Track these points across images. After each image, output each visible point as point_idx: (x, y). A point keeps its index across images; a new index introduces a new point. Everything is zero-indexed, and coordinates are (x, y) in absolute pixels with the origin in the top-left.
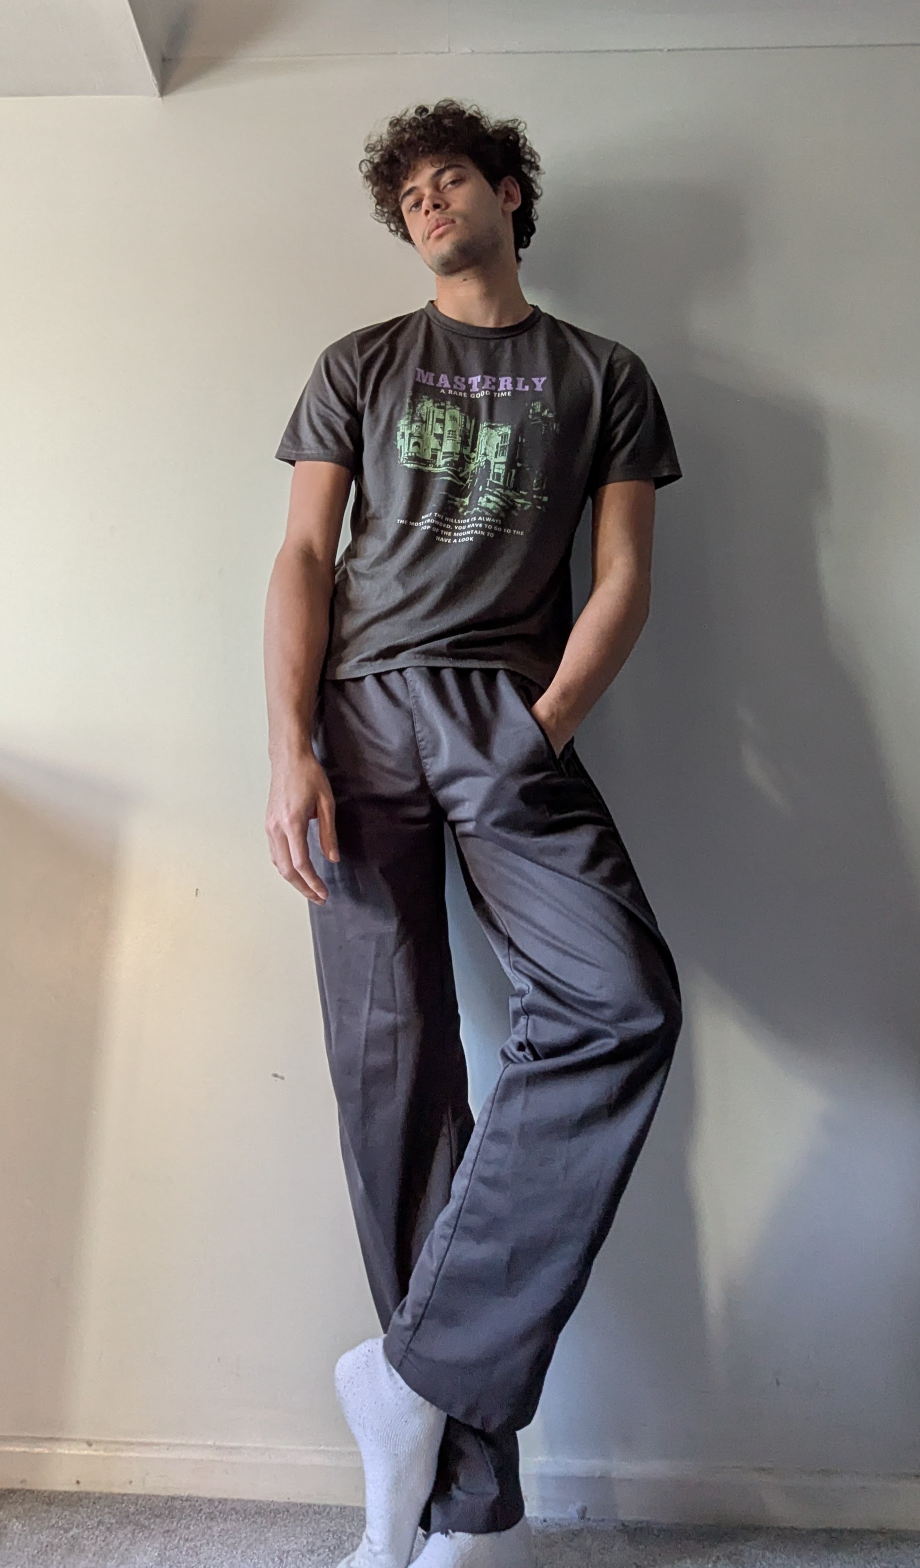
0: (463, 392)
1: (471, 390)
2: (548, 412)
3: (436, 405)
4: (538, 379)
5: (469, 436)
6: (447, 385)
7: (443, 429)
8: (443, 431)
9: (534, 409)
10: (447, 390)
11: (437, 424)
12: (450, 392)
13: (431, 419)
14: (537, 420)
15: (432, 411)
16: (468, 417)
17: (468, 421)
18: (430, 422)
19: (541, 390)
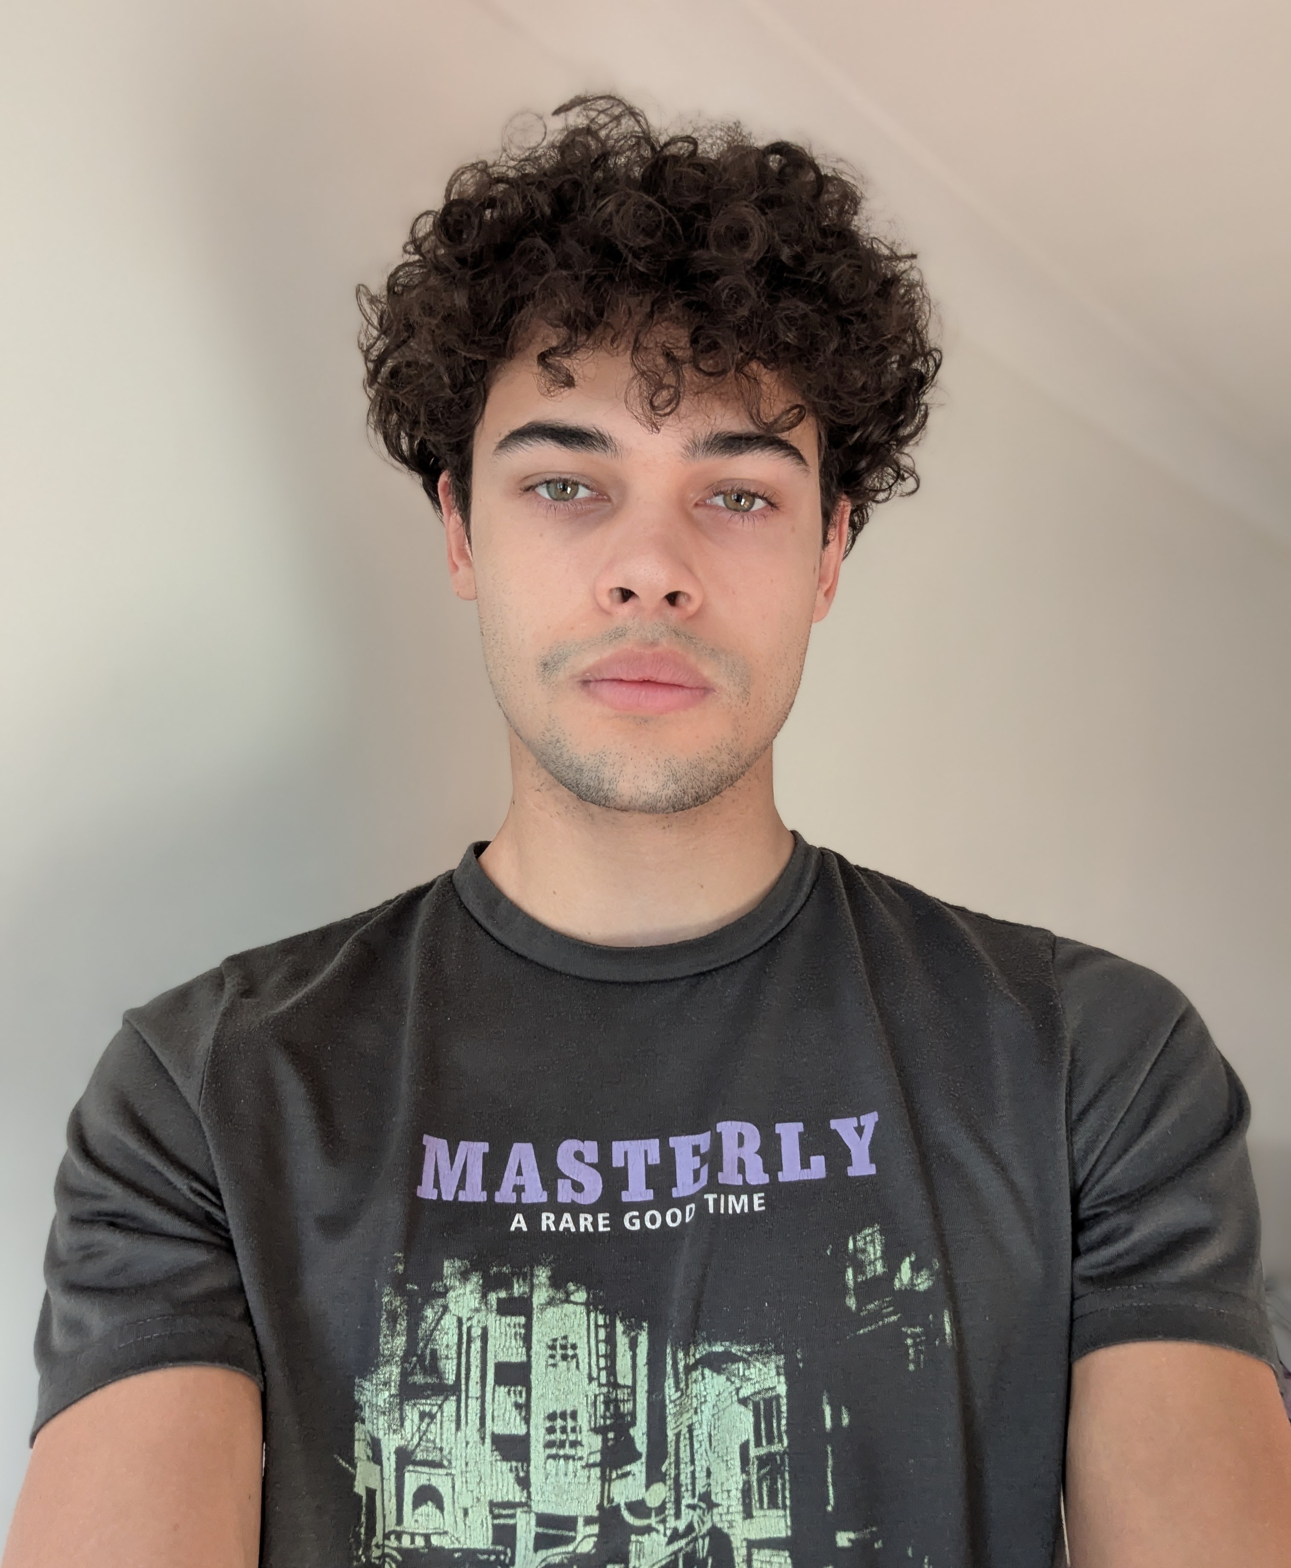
0: (593, 1210)
1: (626, 1197)
2: (916, 1268)
3: (493, 1297)
4: (853, 1122)
5: (633, 1414)
6: (535, 1194)
7: (524, 1409)
8: (527, 1420)
9: (859, 1268)
10: (533, 1213)
11: (502, 1390)
12: (547, 1221)
13: (475, 1374)
14: (877, 1315)
15: (476, 1332)
16: (620, 1327)
17: (622, 1342)
18: (474, 1389)
19: (872, 1170)
